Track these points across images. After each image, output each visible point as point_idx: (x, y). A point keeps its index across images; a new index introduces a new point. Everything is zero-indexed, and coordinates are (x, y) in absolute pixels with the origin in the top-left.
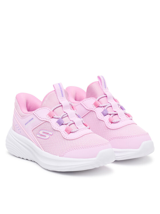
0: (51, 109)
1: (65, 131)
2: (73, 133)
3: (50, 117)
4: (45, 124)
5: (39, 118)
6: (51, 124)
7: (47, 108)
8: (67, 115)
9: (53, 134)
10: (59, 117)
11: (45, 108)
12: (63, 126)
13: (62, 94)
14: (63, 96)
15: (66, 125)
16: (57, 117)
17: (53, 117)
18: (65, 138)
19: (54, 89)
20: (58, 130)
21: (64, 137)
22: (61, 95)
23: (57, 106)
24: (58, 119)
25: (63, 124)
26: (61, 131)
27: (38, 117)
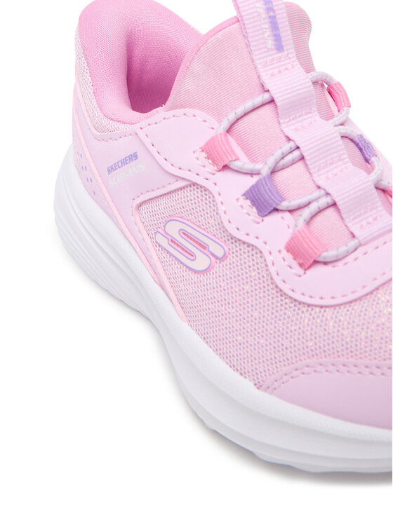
0: (220, 121)
1: (284, 252)
2: (328, 268)
3: (214, 162)
4: (191, 194)
5: (160, 159)
6: (219, 199)
7: (198, 112)
8: (296, 153)
9: (225, 257)
10: (258, 166)
11: (189, 111)
12: (276, 216)
13: (277, 38)
14: (279, 48)
15: (290, 211)
16: (249, 166)
17: (226, 167)
18: (286, 288)
19: (234, 13)
20: (250, 240)
21: (281, 285)
22: (270, 43)
23: (249, 105)
24: (252, 174)
25: (279, 207)
26: (265, 249)
27: (157, 155)
